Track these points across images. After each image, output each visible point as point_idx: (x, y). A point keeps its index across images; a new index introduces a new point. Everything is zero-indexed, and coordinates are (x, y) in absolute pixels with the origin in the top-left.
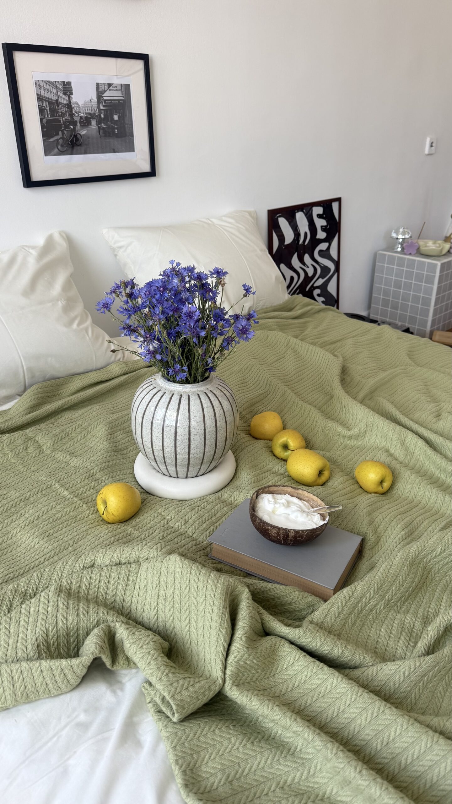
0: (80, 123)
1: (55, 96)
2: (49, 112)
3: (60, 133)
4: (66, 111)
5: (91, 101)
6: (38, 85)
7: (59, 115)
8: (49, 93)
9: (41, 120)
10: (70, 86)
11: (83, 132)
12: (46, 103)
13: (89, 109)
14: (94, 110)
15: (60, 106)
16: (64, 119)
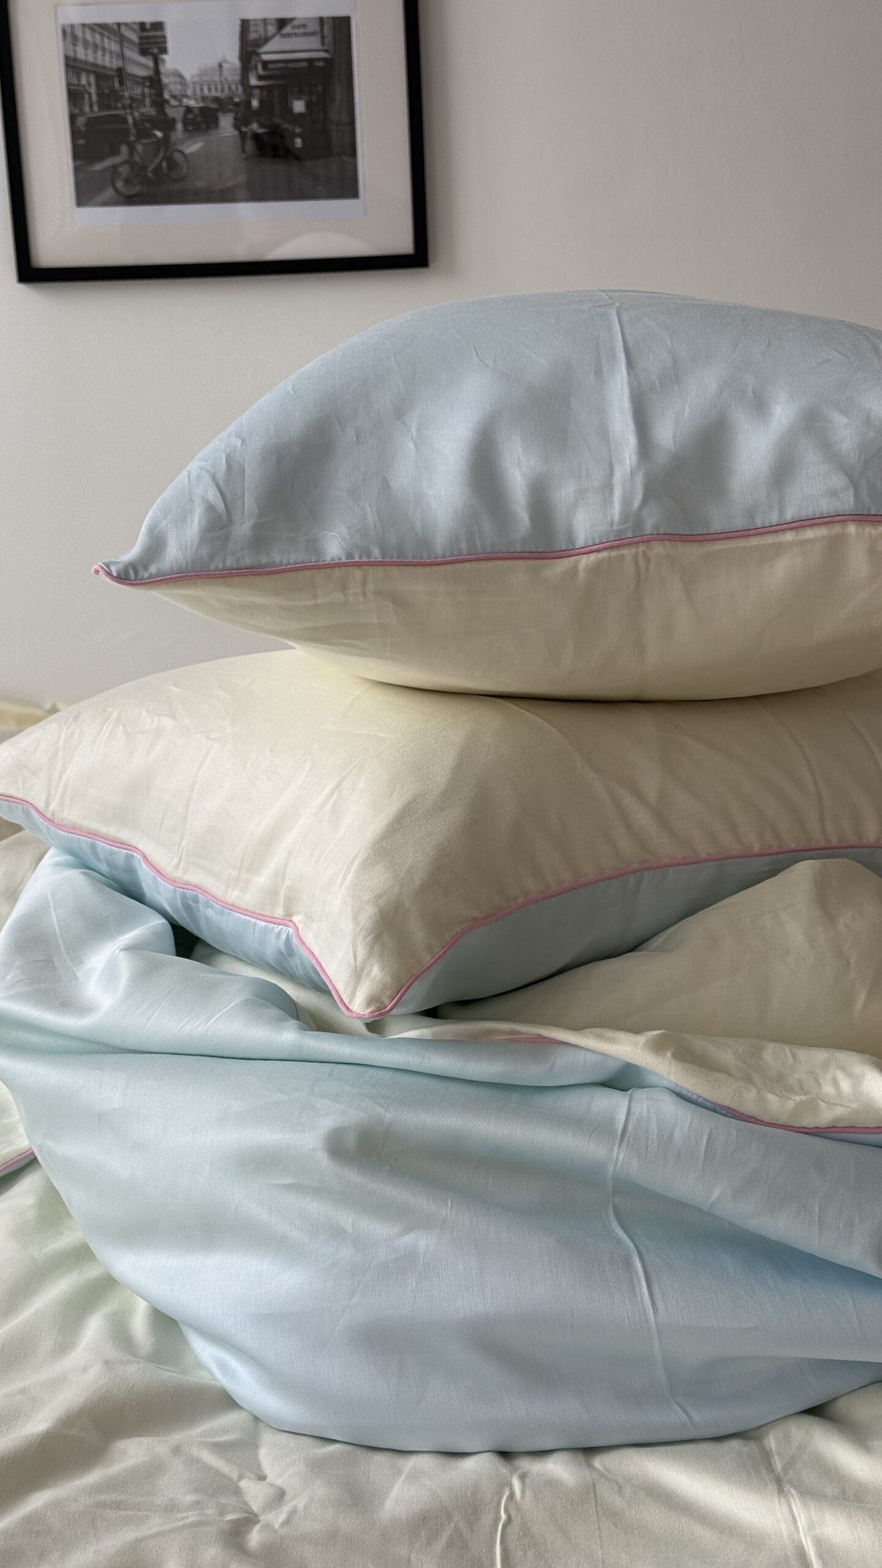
0: (185, 124)
1: (114, 58)
2: (95, 99)
3: (124, 149)
4: (143, 95)
5: (220, 66)
6: (69, 36)
7: (123, 105)
8: (100, 53)
9: (73, 118)
10: (159, 33)
11: (193, 147)
12: (88, 76)
13: (213, 88)
14: (230, 88)
15: (128, 84)
16: (136, 114)
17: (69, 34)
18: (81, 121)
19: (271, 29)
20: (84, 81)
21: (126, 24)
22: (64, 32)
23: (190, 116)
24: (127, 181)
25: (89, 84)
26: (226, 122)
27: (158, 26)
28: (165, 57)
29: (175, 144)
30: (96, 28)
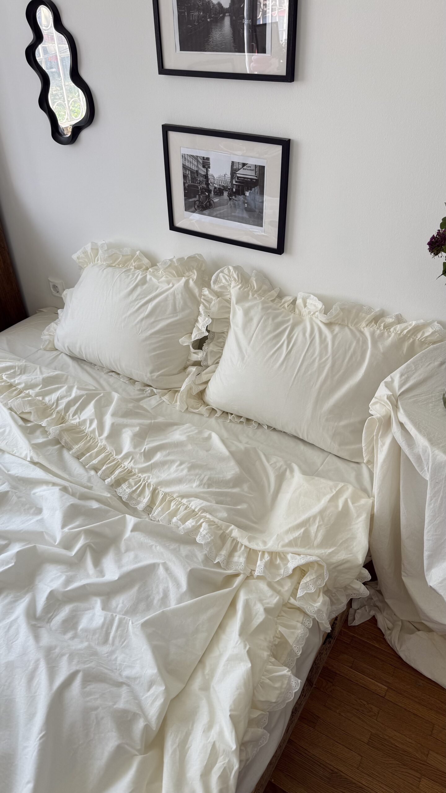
1: (195, 167)
2: (190, 179)
3: (197, 196)
4: (203, 180)
5: (225, 175)
7: (198, 183)
8: (192, 165)
9: (184, 184)
10: (208, 161)
11: (216, 200)
12: (189, 171)
14: (227, 183)
15: (199, 176)
17: (184, 156)
18: (186, 185)
19: (241, 166)
21: (199, 157)
22: (182, 156)
23: (216, 190)
24: (198, 206)
25: (189, 174)
27: (208, 159)
28: (209, 169)
29: (211, 198)
30: (191, 156)
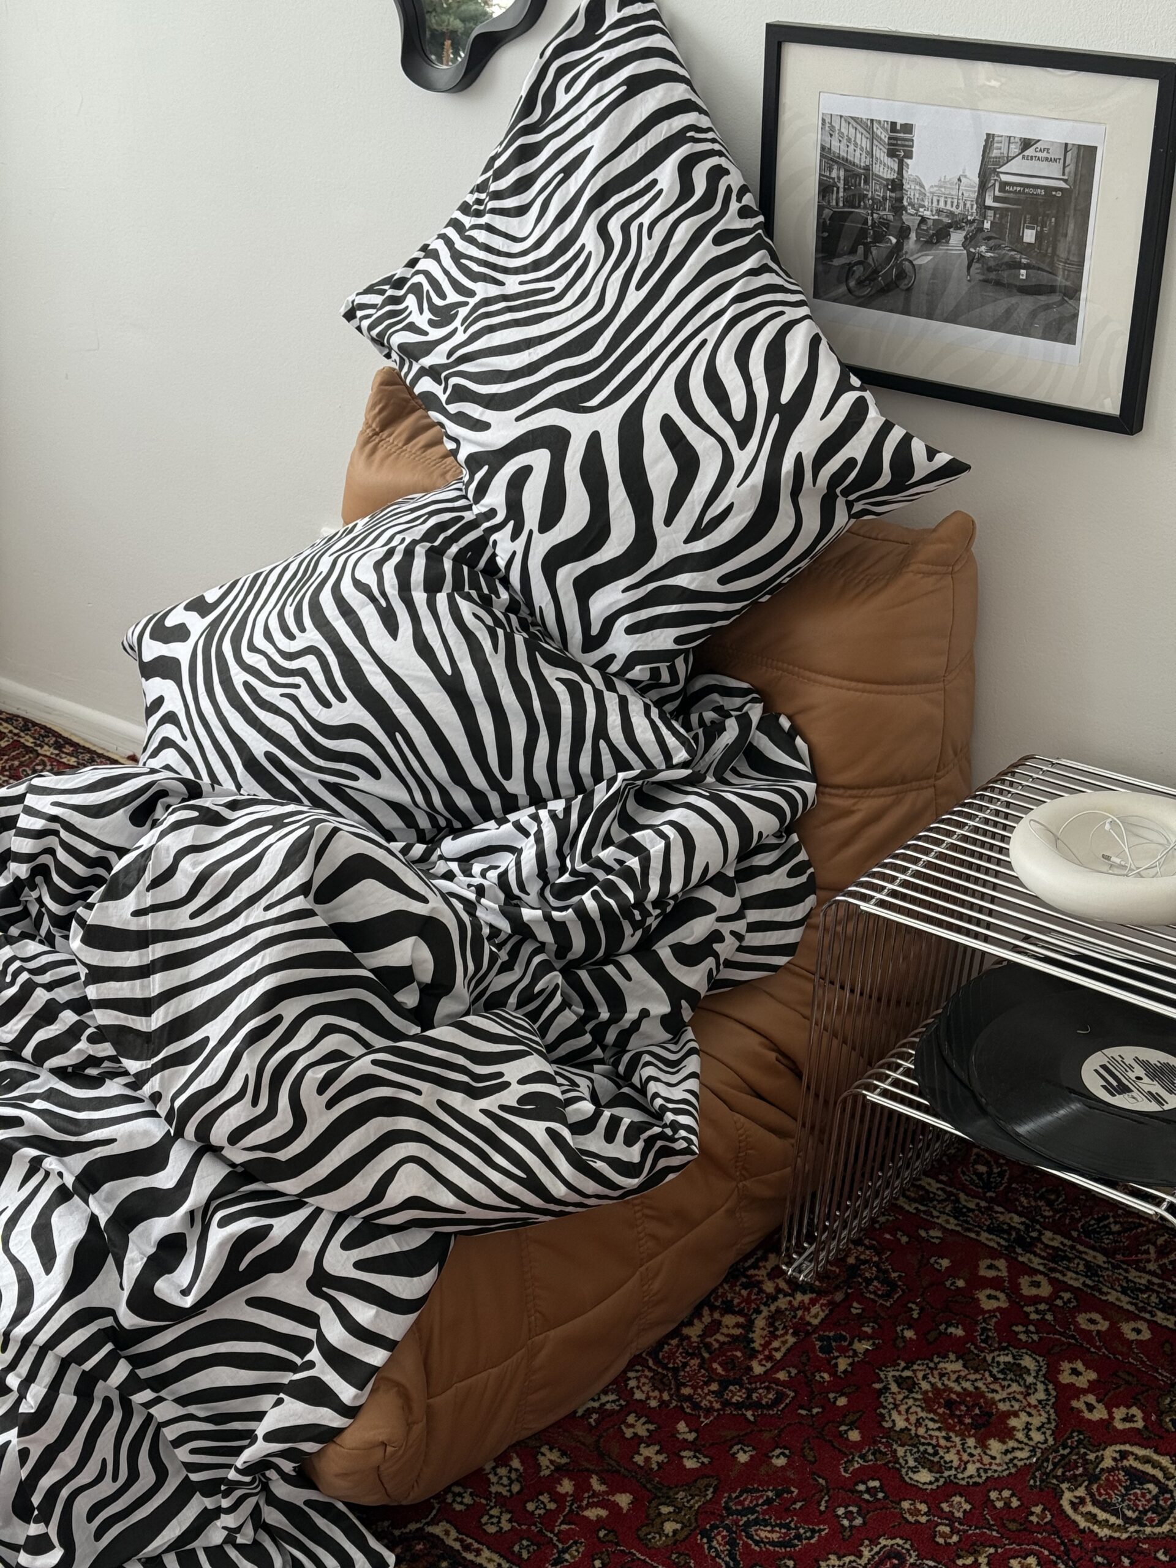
1: (864, 155)
2: (841, 194)
3: (861, 249)
4: (885, 198)
5: (959, 180)
6: (828, 125)
8: (852, 147)
9: (820, 208)
10: (907, 136)
11: (923, 259)
12: (839, 170)
13: (949, 201)
14: (965, 205)
15: (872, 183)
16: (875, 216)
17: (827, 122)
18: (828, 212)
19: (1015, 149)
20: (834, 174)
21: (879, 122)
22: (824, 120)
23: (925, 228)
24: (859, 284)
25: (839, 178)
26: (957, 238)
27: (908, 128)
28: (908, 161)
30: (852, 122)
